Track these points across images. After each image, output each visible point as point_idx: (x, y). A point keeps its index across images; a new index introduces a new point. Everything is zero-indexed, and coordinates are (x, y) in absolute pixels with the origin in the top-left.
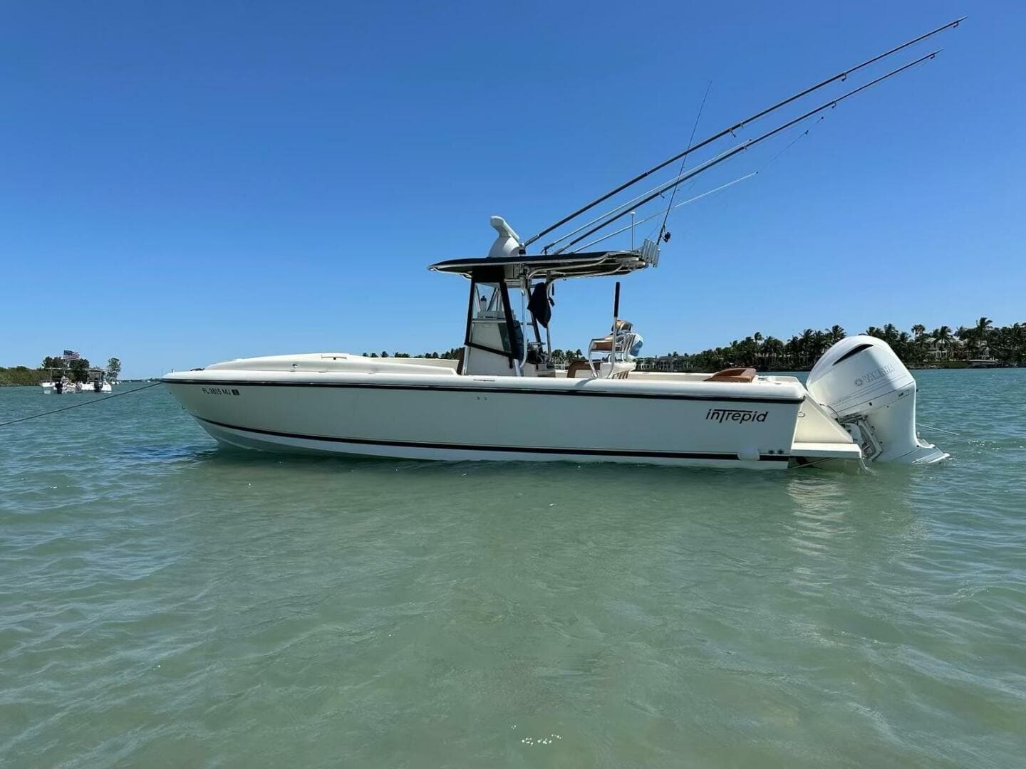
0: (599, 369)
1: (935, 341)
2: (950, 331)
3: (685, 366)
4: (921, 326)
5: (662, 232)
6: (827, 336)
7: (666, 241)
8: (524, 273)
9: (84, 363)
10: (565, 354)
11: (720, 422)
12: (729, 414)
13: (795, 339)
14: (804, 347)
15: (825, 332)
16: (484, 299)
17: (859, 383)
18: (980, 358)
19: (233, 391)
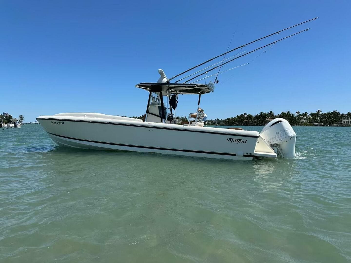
0: (192, 124)
1: (303, 117)
2: (308, 114)
3: (221, 123)
4: (298, 112)
5: (216, 80)
6: (268, 114)
7: (217, 83)
8: (169, 90)
9: (10, 117)
10: (181, 118)
11: (231, 143)
12: (234, 140)
13: (257, 115)
14: (260, 118)
15: (267, 113)
16: (154, 98)
17: (278, 133)
18: (317, 123)
19: (62, 123)
